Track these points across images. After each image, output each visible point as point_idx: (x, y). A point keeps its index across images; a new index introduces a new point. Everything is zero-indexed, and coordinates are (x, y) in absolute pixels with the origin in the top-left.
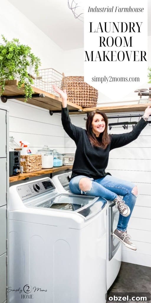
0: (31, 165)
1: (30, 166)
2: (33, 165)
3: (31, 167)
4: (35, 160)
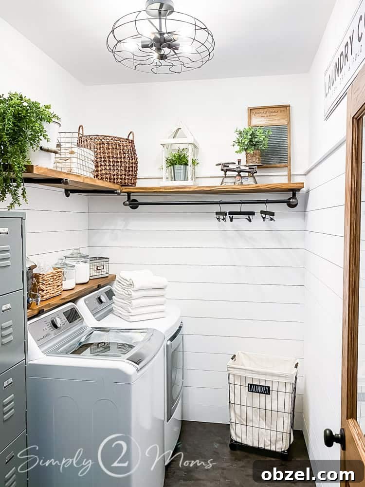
0: (46, 289)
1: (43, 291)
2: (47, 289)
3: (45, 292)
4: (52, 280)
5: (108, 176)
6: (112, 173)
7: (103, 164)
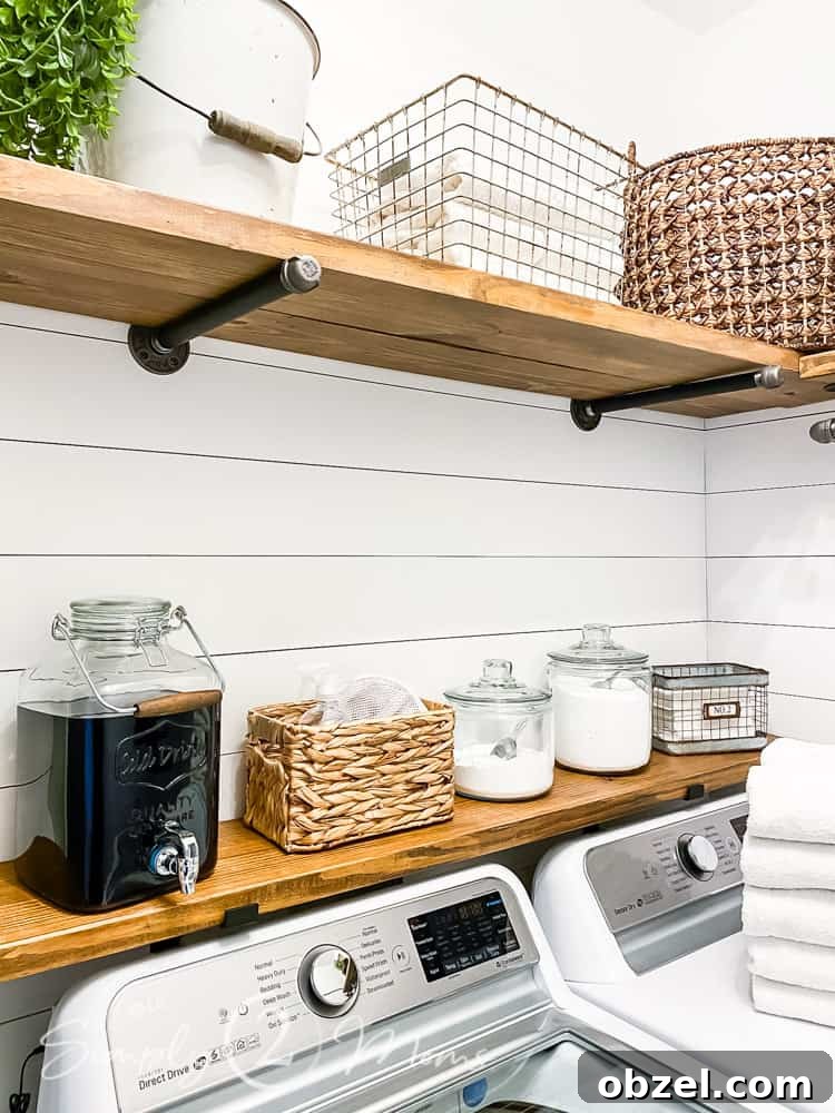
5: (730, 316)
6: (747, 297)
7: (704, 267)
